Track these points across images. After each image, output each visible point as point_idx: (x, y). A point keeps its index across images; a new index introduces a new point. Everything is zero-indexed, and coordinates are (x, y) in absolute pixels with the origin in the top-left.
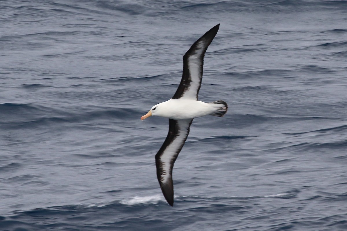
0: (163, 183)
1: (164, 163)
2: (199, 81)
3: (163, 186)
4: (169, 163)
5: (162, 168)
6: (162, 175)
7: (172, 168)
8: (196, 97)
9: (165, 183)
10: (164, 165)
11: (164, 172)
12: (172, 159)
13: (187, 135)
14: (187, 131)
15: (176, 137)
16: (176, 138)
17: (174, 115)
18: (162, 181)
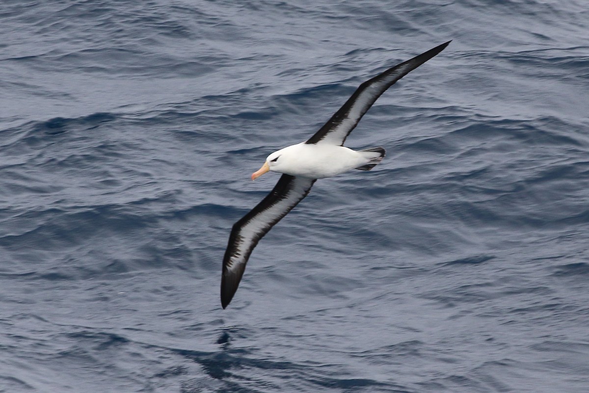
0: (229, 270)
1: (243, 237)
2: (358, 117)
3: (226, 275)
4: (250, 240)
5: (237, 247)
6: (232, 258)
7: (252, 248)
8: (342, 140)
9: (230, 271)
10: (242, 241)
11: (238, 252)
12: (258, 234)
13: (301, 199)
14: (304, 193)
15: (281, 200)
16: (280, 202)
17: (307, 171)
18: (228, 267)
